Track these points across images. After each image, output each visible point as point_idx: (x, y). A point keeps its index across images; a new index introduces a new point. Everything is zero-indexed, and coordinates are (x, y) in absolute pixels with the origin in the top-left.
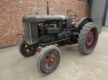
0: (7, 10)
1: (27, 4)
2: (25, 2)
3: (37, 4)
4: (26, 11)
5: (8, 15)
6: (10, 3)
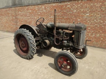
2: (78, 11)
3: (90, 10)
4: (77, 17)
5: (65, 21)
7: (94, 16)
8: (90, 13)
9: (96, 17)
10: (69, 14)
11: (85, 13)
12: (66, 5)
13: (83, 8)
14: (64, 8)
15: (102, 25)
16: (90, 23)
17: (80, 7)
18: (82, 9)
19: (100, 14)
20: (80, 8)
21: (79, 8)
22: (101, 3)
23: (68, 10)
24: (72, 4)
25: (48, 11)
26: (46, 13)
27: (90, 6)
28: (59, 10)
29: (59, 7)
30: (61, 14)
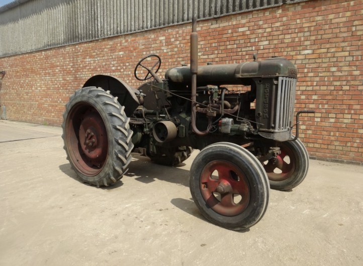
7: (329, 55)
8: (316, 47)
9: (335, 59)
10: (244, 53)
11: (298, 48)
12: (235, 28)
13: (290, 31)
14: (229, 35)
15: (357, 83)
16: (317, 79)
17: (281, 28)
18: (287, 36)
19: (348, 49)
20: (279, 33)
21: (276, 33)
22: (348, 14)
23: (242, 42)
24: (253, 24)
25: (176, 49)
26: (172, 57)
27: (314, 24)
28: (214, 45)
29: (211, 34)
30: (219, 56)
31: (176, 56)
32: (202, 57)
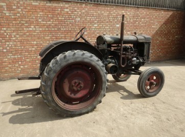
0: (62, 29)
1: (85, 21)
2: (83, 19)
3: (98, 20)
5: (63, 35)
6: (66, 21)
7: (103, 27)
9: (105, 29)
10: (69, 23)
11: (93, 23)
13: (89, 15)
14: (59, 12)
17: (85, 13)
19: (109, 26)
20: (84, 15)
23: (67, 17)
24: (72, 8)
25: (18, 15)
27: (98, 14)
28: (49, 16)
29: (47, 9)
30: (54, 23)
31: (19, 19)
32: (42, 22)
